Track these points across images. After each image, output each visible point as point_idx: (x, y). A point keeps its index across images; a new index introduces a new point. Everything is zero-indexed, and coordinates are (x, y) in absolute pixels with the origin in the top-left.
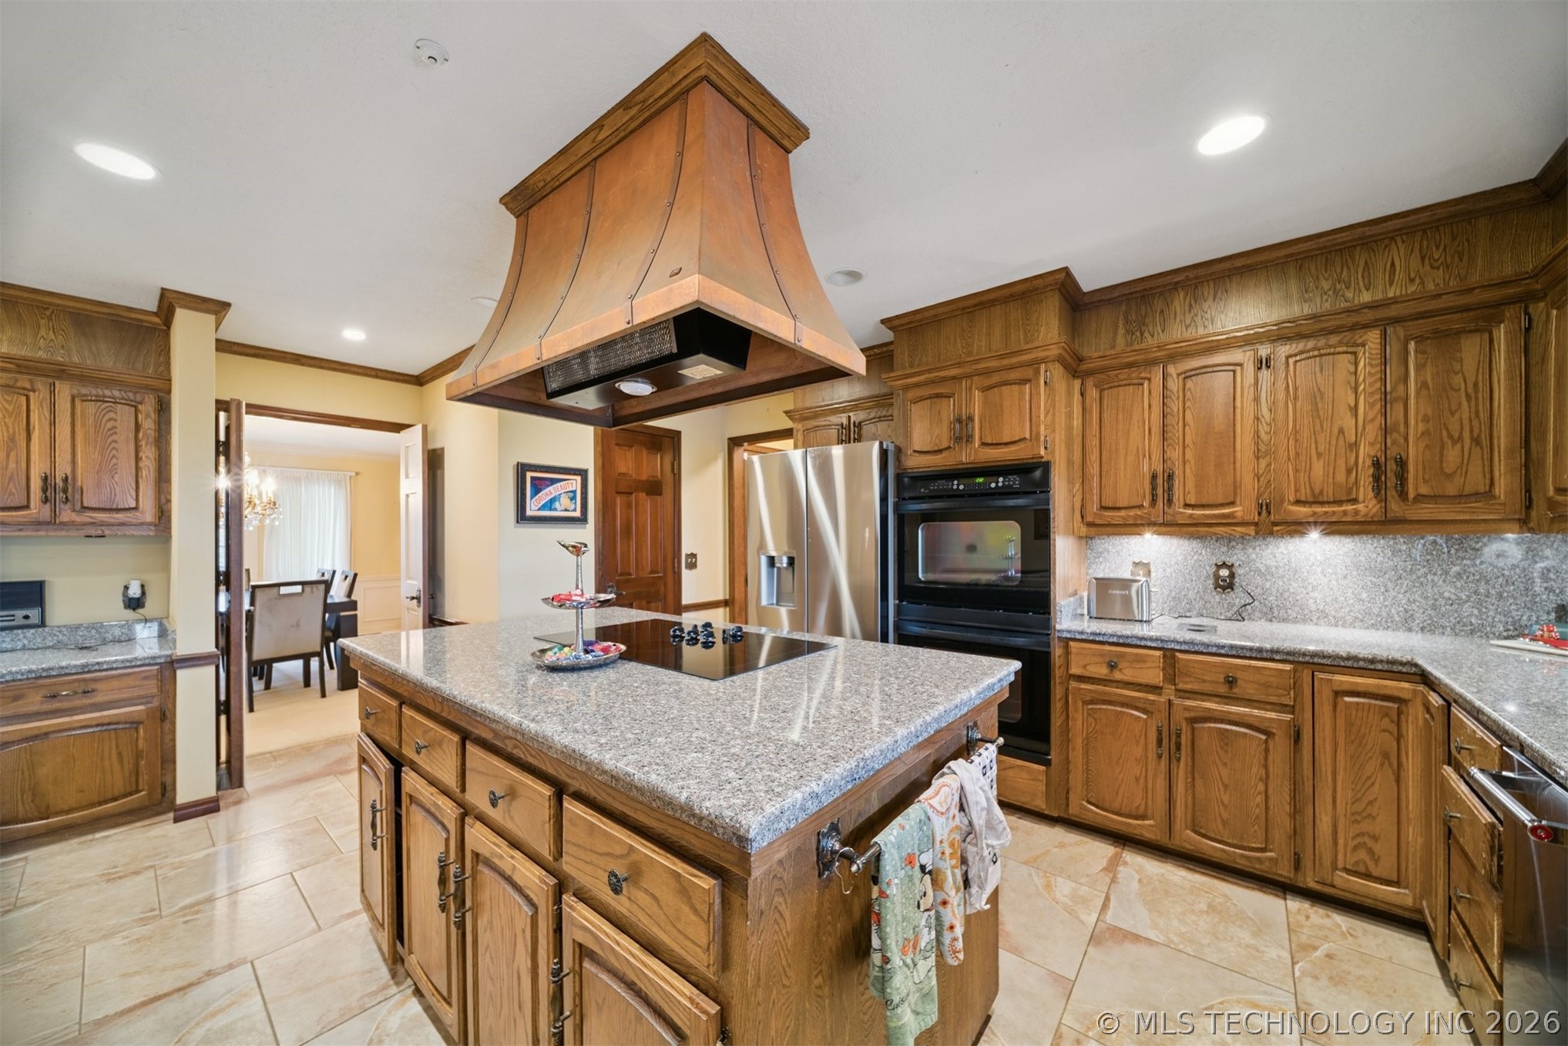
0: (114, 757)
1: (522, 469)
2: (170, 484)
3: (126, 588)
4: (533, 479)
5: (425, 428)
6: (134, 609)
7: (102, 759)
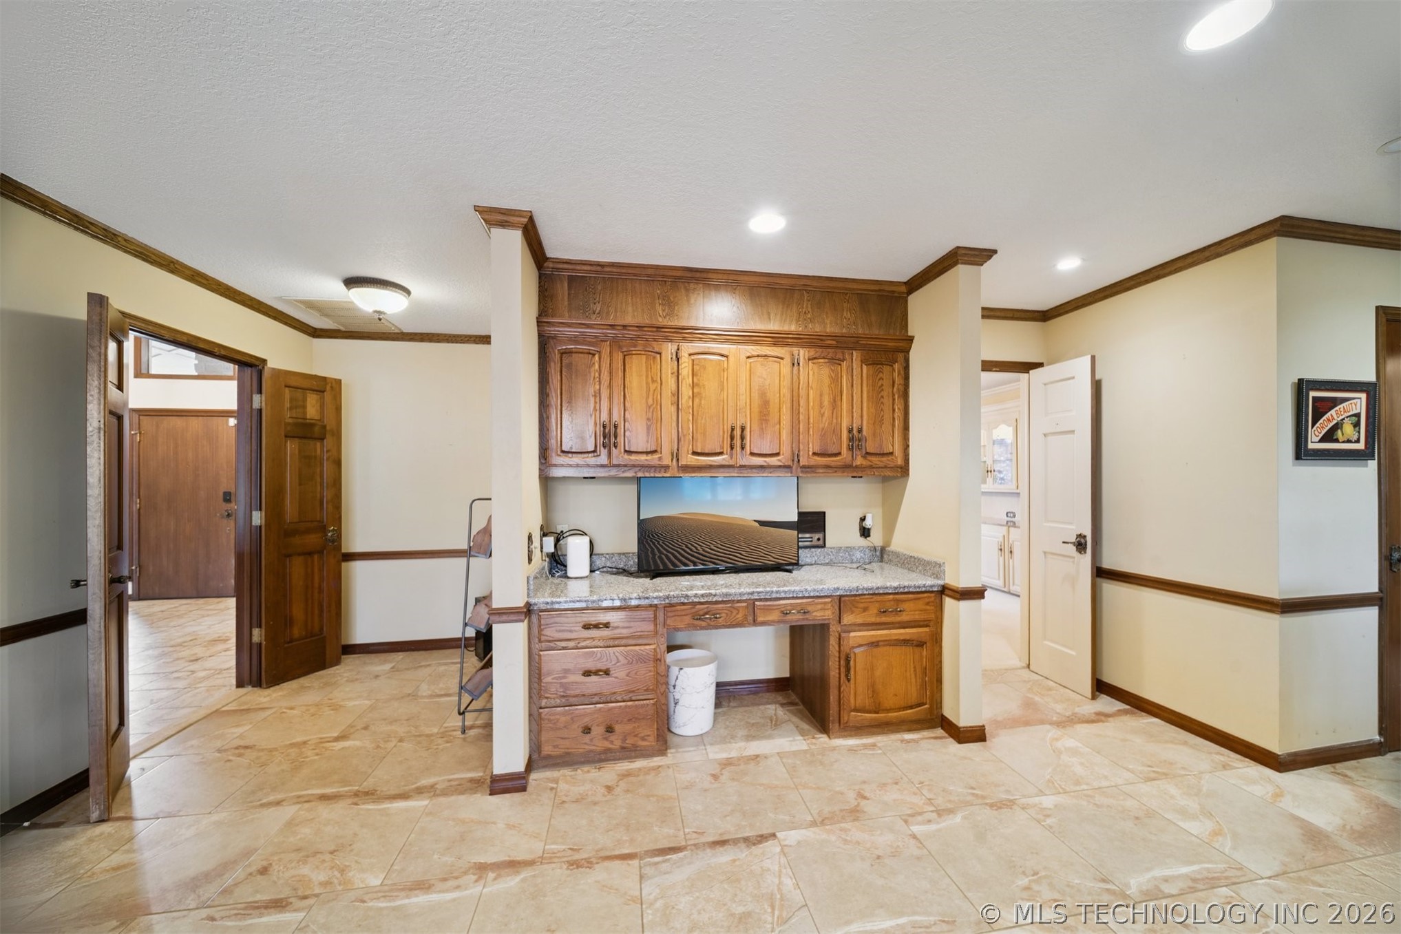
0: (912, 670)
1: (1302, 387)
2: (909, 431)
3: (863, 519)
4: (1313, 398)
5: (1093, 358)
6: (866, 538)
7: (906, 671)
